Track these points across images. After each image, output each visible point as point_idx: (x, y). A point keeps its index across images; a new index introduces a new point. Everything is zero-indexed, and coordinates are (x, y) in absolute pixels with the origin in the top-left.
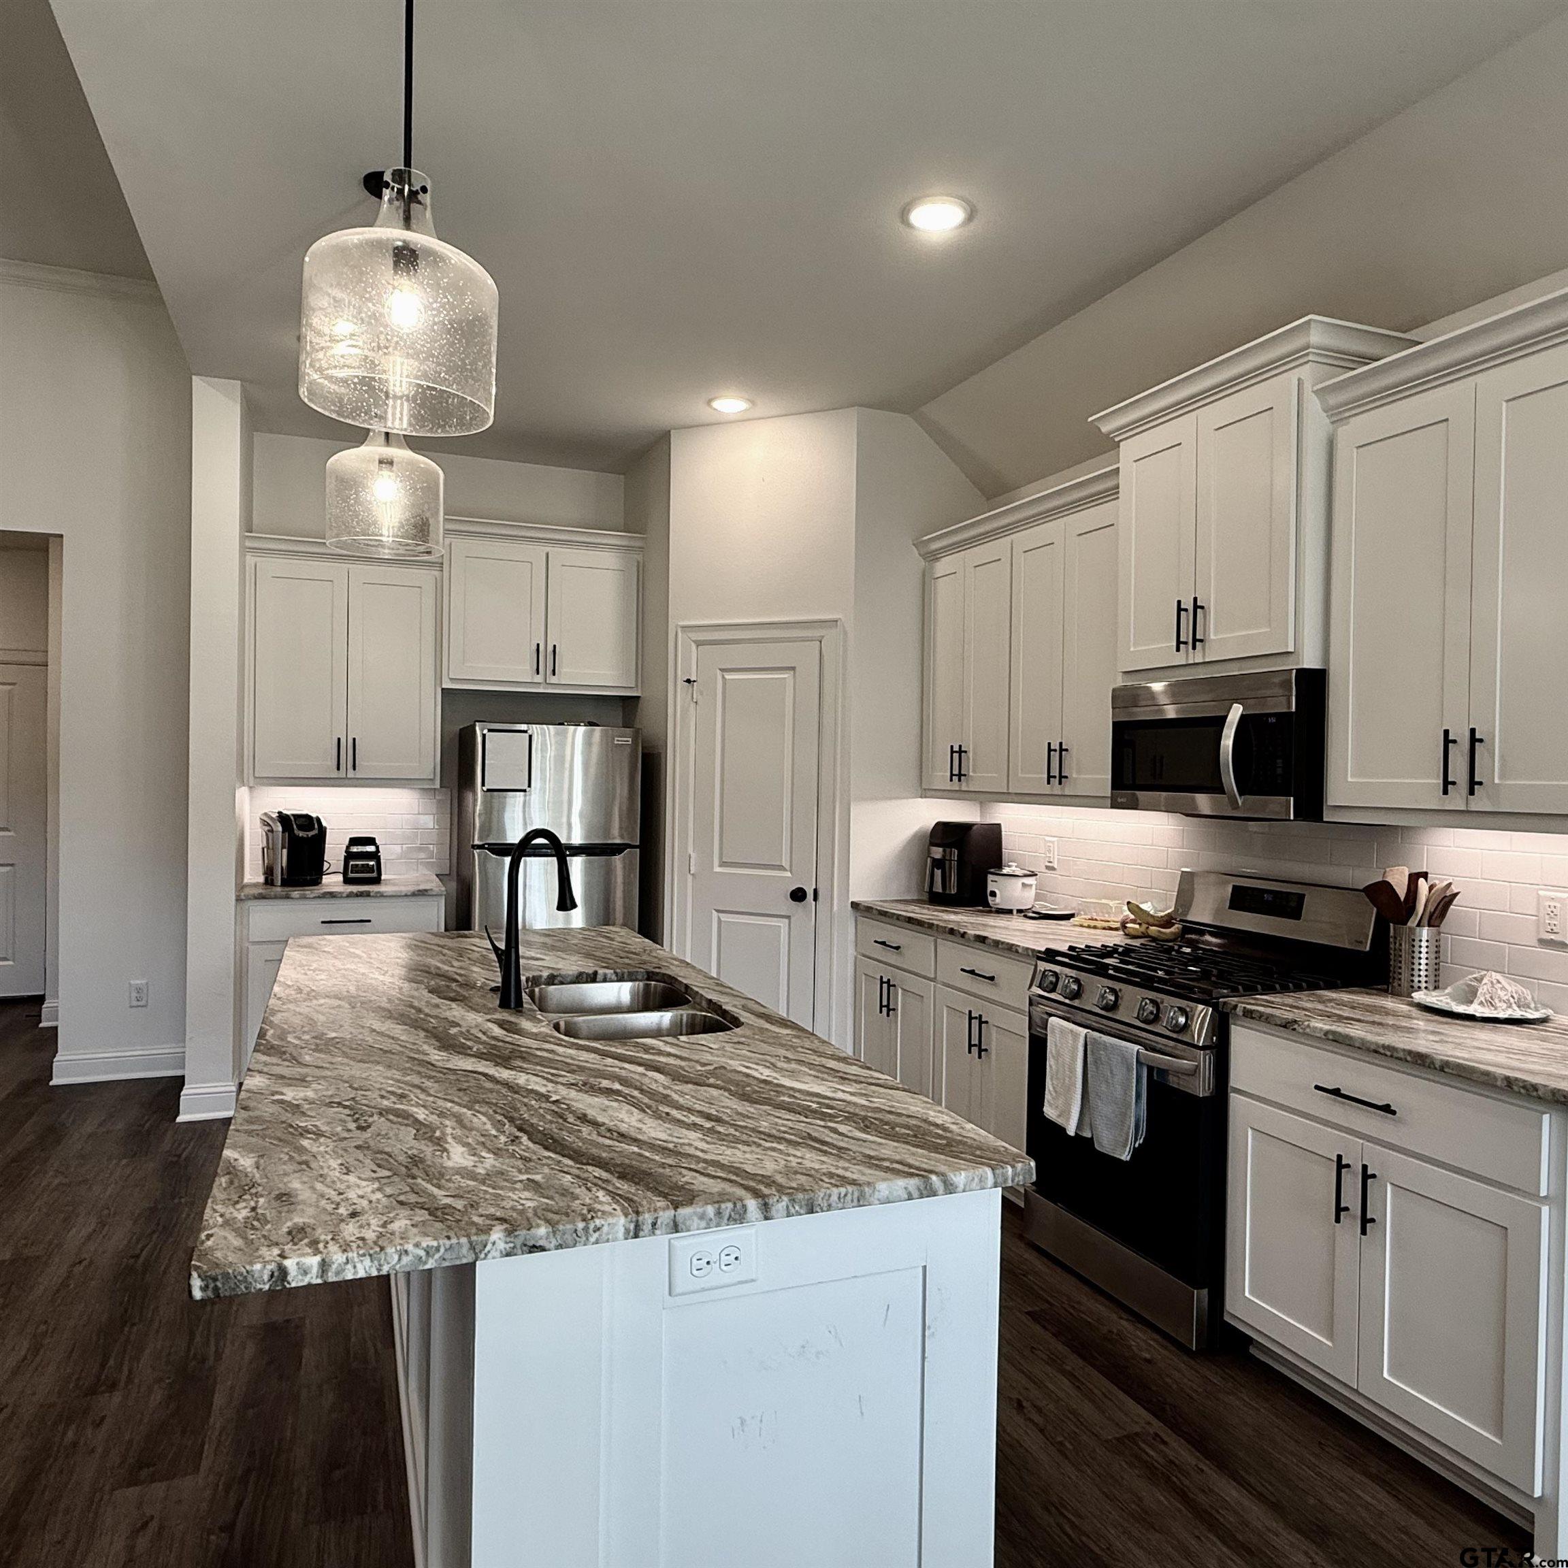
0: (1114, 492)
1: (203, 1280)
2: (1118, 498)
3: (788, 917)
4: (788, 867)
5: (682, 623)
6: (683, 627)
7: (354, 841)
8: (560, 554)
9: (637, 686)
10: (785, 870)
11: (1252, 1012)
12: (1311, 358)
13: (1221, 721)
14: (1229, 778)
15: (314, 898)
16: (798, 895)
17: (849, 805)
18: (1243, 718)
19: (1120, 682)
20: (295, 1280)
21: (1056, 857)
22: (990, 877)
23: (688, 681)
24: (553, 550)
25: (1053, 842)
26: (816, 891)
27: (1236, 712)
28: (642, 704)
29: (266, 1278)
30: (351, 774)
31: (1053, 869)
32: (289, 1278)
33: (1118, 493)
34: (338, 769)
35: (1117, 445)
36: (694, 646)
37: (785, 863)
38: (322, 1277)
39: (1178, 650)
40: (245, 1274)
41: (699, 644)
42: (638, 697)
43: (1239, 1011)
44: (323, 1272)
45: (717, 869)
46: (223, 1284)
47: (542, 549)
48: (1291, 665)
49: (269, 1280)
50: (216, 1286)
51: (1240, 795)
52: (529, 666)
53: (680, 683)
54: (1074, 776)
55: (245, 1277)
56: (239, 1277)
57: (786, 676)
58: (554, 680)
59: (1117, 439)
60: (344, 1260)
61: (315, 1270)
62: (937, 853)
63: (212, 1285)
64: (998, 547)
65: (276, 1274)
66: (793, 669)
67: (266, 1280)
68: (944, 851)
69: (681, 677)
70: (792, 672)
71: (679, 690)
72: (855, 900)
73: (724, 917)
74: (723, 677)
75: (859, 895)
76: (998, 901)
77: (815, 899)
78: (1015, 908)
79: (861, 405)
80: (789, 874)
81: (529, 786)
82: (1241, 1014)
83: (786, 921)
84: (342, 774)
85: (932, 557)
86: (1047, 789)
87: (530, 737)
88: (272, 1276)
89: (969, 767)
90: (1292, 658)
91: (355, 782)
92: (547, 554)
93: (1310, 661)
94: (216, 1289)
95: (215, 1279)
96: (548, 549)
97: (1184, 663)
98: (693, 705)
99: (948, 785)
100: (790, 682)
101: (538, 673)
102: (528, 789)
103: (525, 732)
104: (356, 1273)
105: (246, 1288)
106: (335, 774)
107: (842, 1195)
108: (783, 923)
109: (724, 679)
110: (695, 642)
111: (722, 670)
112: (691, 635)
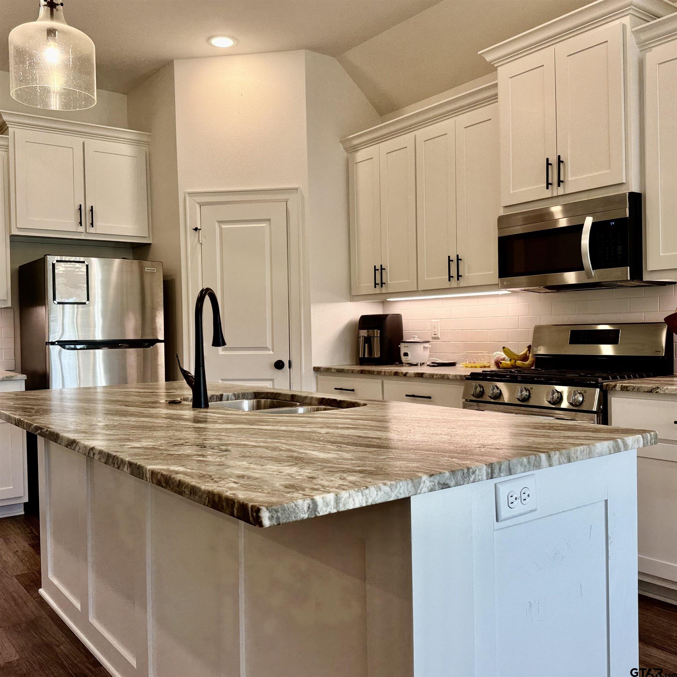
0: (495, 97)
1: (270, 512)
2: (497, 101)
3: (272, 380)
4: (270, 348)
5: (188, 191)
6: (189, 194)
8: (92, 144)
9: (149, 236)
10: (269, 350)
11: (627, 387)
12: (629, 12)
13: (580, 227)
14: (587, 261)
16: (279, 365)
17: (310, 306)
18: (594, 225)
19: (502, 213)
20: (323, 511)
21: (439, 331)
22: (401, 345)
23: (196, 229)
24: (88, 141)
25: (437, 322)
26: (290, 362)
27: (589, 222)
28: (152, 248)
29: (306, 509)
31: (438, 338)
32: (319, 509)
33: (497, 98)
35: (496, 69)
36: (198, 207)
37: (269, 346)
38: (336, 508)
39: (547, 188)
40: (294, 507)
41: (201, 205)
42: (150, 244)
43: (618, 387)
44: (337, 504)
46: (282, 514)
47: (81, 140)
48: (625, 191)
49: (308, 511)
50: (278, 516)
51: (593, 269)
52: (74, 220)
53: (190, 231)
54: (466, 275)
55: (294, 509)
56: (290, 509)
57: (264, 225)
58: (92, 230)
59: (495, 66)
60: (348, 495)
61: (332, 503)
62: (364, 333)
63: (275, 516)
64: (406, 139)
65: (311, 506)
66: (269, 220)
67: (306, 511)
68: (368, 332)
69: (190, 226)
70: (268, 222)
71: (187, 236)
72: (316, 365)
74: (220, 226)
76: (409, 359)
77: (290, 367)
78: (419, 362)
79: (307, 49)
80: (271, 352)
81: (88, 300)
82: (619, 389)
83: (271, 382)
85: (352, 150)
86: (447, 285)
87: (87, 266)
88: (309, 508)
89: (388, 278)
90: (626, 186)
92: (83, 144)
93: (632, 188)
94: (278, 518)
95: (277, 511)
96: (84, 140)
97: (550, 196)
98: (199, 245)
99: (372, 291)
100: (267, 229)
101: (81, 225)
102: (87, 302)
103: (83, 262)
104: (354, 504)
105: (295, 517)
107: (582, 450)
108: (269, 384)
109: (221, 229)
110: (198, 203)
111: (219, 222)
112: (195, 198)
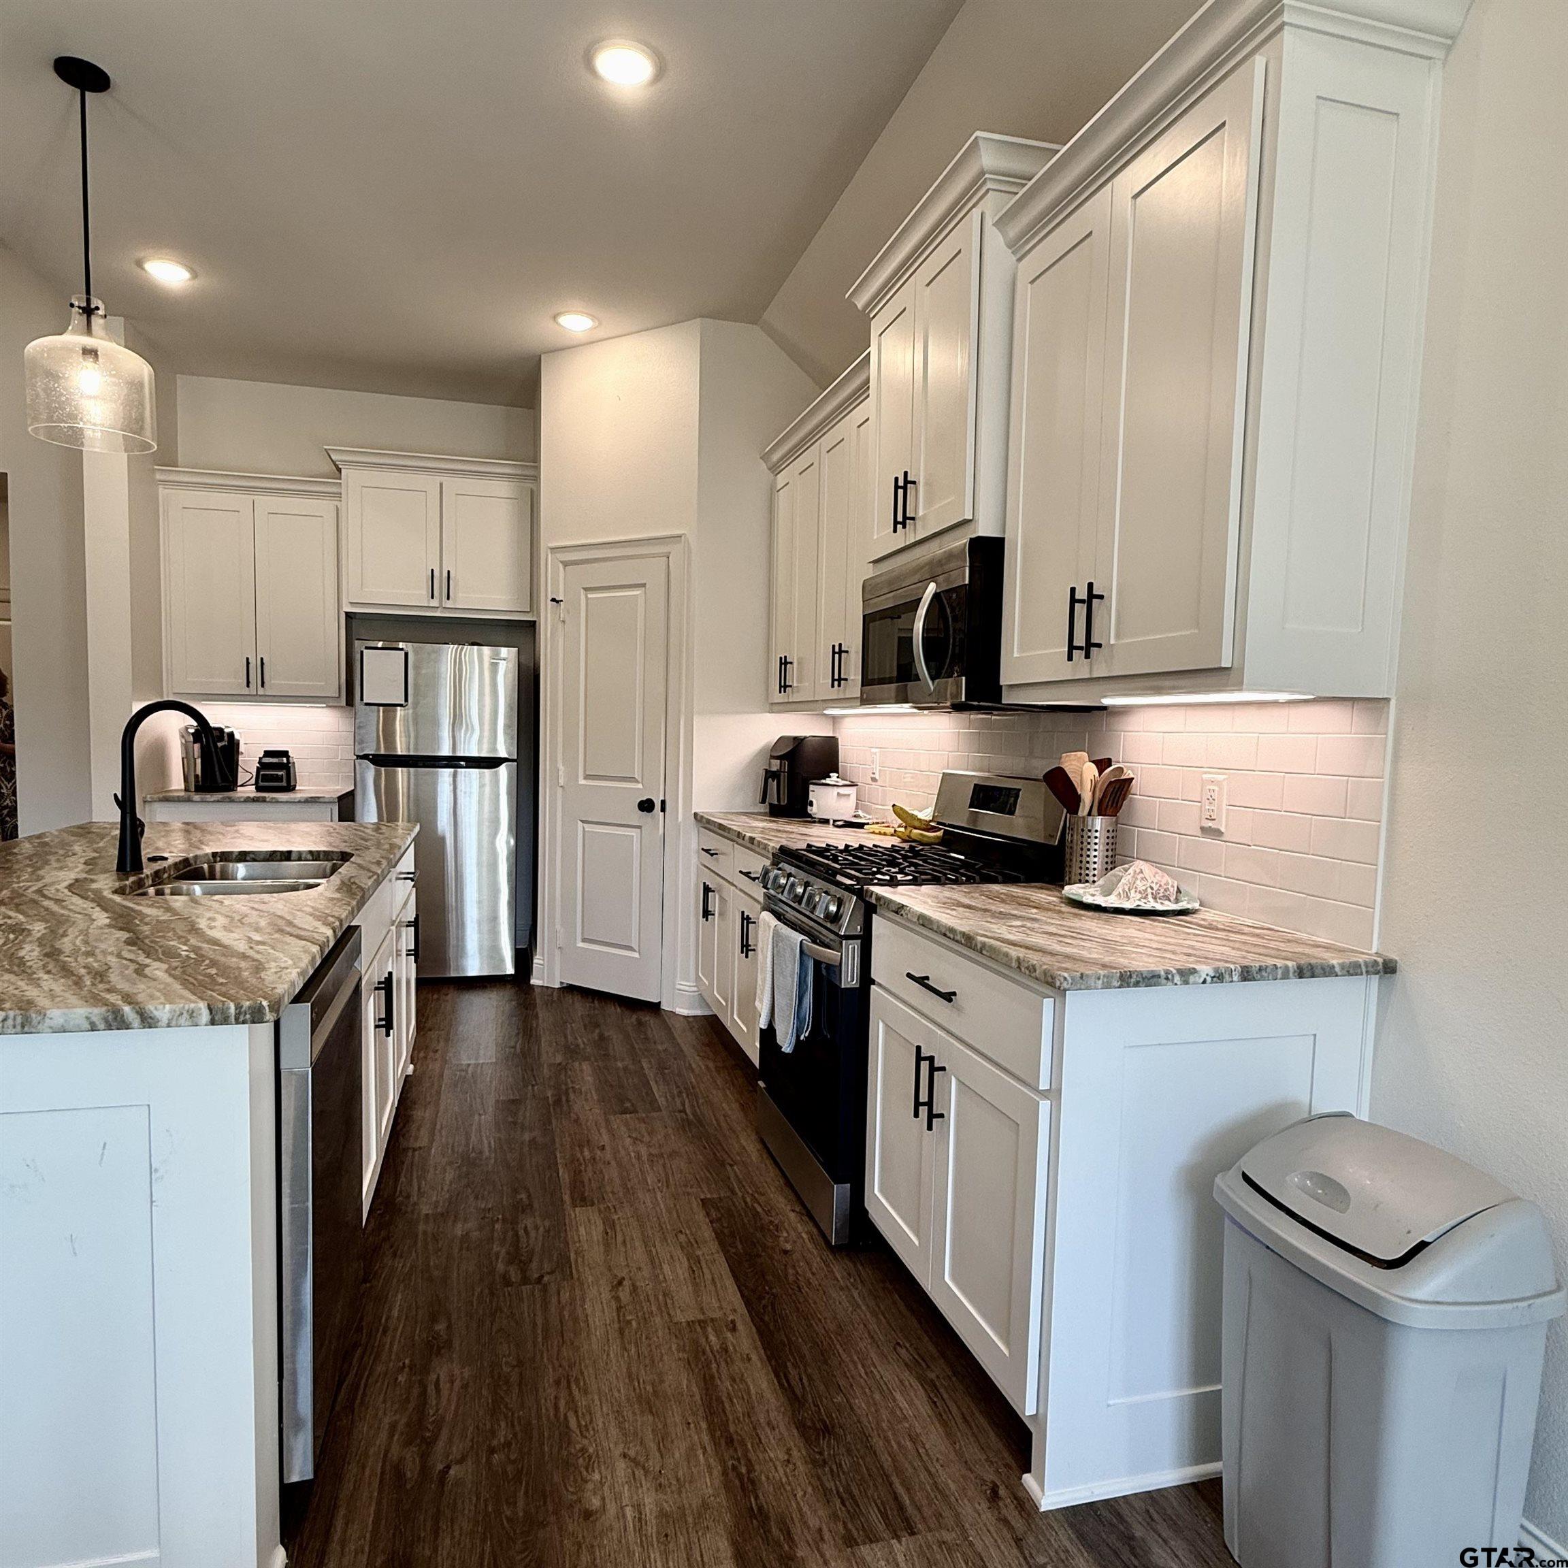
2: (868, 394)
3: (639, 827)
4: (639, 779)
5: (550, 545)
6: (552, 549)
7: (268, 754)
8: (453, 484)
9: (532, 611)
10: (636, 782)
12: (989, 185)
13: (917, 603)
14: (921, 663)
15: (214, 801)
16: (646, 806)
17: (693, 717)
19: (869, 572)
21: (881, 769)
22: (812, 787)
23: (557, 601)
24: (447, 481)
25: (876, 754)
26: (663, 802)
27: (932, 588)
30: (261, 691)
31: (875, 780)
34: (248, 686)
36: (561, 566)
37: (637, 776)
39: (895, 532)
41: (566, 564)
42: (534, 622)
45: (582, 782)
47: (436, 479)
48: (971, 534)
51: (933, 679)
52: (425, 591)
53: (549, 603)
57: (638, 593)
58: (449, 604)
59: (870, 316)
64: (813, 451)
66: (644, 585)
68: (780, 763)
69: (551, 597)
70: (643, 589)
71: (549, 611)
72: (697, 811)
73: (588, 828)
74: (586, 597)
75: (701, 806)
76: (813, 810)
77: (663, 809)
78: (831, 817)
79: (702, 316)
80: (639, 786)
81: (405, 701)
83: (637, 830)
84: (252, 690)
85: (775, 469)
86: (834, 694)
87: (407, 654)
89: (793, 680)
90: (972, 526)
91: (263, 698)
92: (441, 485)
93: (985, 528)
96: (442, 478)
97: (904, 544)
98: (561, 625)
99: (780, 698)
100: (641, 601)
101: (432, 597)
102: (404, 704)
103: (402, 649)
106: (246, 691)
108: (634, 833)
109: (587, 598)
110: (561, 562)
111: (585, 589)
112: (558, 555)
